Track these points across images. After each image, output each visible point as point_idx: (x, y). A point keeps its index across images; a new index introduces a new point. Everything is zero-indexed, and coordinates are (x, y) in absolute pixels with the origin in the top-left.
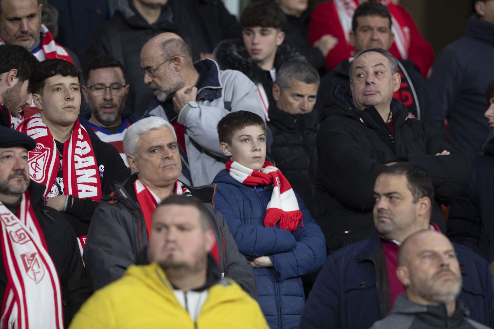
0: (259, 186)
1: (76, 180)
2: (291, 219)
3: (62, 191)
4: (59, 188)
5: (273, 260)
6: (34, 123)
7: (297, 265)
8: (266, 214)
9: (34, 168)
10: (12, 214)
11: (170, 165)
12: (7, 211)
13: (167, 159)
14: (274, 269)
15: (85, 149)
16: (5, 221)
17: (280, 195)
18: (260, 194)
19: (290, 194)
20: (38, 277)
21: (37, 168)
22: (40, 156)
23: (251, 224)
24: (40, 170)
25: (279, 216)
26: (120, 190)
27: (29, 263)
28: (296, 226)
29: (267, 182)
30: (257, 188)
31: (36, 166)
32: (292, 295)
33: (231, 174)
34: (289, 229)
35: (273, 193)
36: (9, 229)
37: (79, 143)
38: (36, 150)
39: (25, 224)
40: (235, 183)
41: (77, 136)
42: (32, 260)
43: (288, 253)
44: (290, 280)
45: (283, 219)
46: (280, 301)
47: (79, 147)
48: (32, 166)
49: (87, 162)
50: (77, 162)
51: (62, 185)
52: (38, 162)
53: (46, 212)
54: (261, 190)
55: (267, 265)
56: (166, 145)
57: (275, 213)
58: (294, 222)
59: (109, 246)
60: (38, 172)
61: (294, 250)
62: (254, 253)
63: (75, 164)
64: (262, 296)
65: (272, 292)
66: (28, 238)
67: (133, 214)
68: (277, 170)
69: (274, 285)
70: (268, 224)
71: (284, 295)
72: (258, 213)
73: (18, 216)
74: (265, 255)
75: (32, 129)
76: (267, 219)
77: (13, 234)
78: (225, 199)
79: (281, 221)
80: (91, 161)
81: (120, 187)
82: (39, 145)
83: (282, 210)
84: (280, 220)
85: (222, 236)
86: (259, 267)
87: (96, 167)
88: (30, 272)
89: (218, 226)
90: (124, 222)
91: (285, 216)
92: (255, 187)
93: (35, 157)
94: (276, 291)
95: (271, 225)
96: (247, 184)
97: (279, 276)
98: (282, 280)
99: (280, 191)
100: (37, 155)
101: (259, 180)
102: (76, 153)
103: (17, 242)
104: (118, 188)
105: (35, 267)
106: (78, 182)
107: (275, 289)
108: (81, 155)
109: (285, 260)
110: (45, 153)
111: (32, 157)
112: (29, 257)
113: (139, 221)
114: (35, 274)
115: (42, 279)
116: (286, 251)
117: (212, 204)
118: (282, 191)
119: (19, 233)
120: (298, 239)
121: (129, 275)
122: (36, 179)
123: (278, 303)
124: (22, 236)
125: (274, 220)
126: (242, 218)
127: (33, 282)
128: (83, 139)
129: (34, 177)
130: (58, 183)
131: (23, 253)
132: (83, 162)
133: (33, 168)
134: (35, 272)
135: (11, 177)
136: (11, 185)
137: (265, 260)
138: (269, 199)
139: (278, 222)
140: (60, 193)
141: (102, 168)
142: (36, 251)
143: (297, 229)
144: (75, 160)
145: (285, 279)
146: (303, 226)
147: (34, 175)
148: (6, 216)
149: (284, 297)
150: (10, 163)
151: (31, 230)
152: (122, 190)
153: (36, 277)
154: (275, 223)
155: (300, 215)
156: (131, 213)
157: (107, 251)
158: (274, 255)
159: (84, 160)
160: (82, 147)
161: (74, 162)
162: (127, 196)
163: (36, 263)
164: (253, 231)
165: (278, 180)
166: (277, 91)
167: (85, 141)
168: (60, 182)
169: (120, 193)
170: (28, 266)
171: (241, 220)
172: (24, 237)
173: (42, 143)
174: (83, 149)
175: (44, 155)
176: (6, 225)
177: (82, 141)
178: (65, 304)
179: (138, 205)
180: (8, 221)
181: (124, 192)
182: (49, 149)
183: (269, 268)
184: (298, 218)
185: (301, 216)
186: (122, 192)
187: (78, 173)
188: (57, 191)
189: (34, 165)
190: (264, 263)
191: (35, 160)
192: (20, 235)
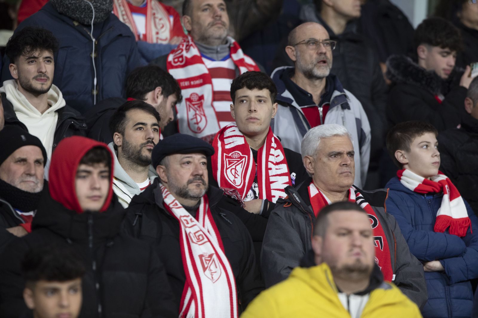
0: (429, 193)
1: (270, 186)
2: (460, 226)
3: (257, 195)
4: (254, 192)
5: (443, 264)
6: (231, 132)
7: (467, 269)
8: (436, 221)
9: (234, 174)
10: (191, 217)
11: (347, 172)
12: (187, 213)
13: (345, 166)
14: (445, 273)
15: (278, 157)
16: (185, 222)
17: (449, 203)
18: (430, 201)
19: (459, 201)
20: (215, 276)
21: (236, 174)
22: (238, 163)
23: (422, 229)
24: (239, 176)
25: (449, 223)
26: (294, 194)
27: (206, 263)
28: (465, 232)
29: (437, 191)
30: (427, 196)
31: (235, 173)
32: (462, 299)
33: (402, 182)
34: (458, 235)
35: (443, 201)
36: (188, 230)
37: (272, 151)
38: (235, 158)
39: (204, 226)
40: (407, 191)
41: (271, 144)
42: (209, 261)
43: (458, 258)
44: (461, 284)
45: (453, 225)
46: (450, 304)
47: (273, 155)
48: (232, 172)
49: (280, 169)
50: (271, 169)
51: (257, 190)
52: (237, 169)
53: (224, 215)
54: (431, 197)
55: (438, 270)
56: (345, 153)
57: (445, 219)
58: (463, 229)
59: (281, 248)
60: (237, 178)
61: (464, 255)
62: (426, 258)
63: (269, 171)
64: (433, 299)
65: (442, 295)
66: (206, 240)
67: (306, 218)
68: (447, 179)
69: (445, 289)
70: (438, 231)
71: (454, 298)
72: (429, 219)
73: (197, 218)
74: (436, 260)
75: (229, 138)
76: (438, 226)
77: (192, 235)
78: (397, 205)
79: (451, 228)
80: (284, 168)
81: (294, 191)
82: (237, 153)
83: (451, 217)
84: (449, 227)
85: (394, 239)
86: (429, 271)
87: (288, 174)
88: (207, 271)
89: (390, 229)
90: (298, 226)
91: (454, 223)
92: (425, 195)
93: (233, 163)
94: (447, 294)
95: (441, 231)
96: (418, 191)
97: (449, 280)
98: (452, 284)
99: (449, 199)
100: (236, 162)
101: (429, 188)
102: (270, 160)
103: (196, 243)
104: (291, 192)
105: (213, 267)
106: (271, 188)
107: (445, 292)
108: (275, 163)
109: (455, 265)
110: (243, 161)
111: (231, 164)
112: (206, 258)
113: (312, 224)
114: (212, 274)
115: (218, 279)
116: (457, 256)
117: (384, 208)
118: (451, 198)
119: (197, 234)
120: (467, 244)
121: (293, 276)
122: (236, 184)
123: (449, 306)
124: (201, 238)
125: (444, 226)
126: (414, 224)
127: (210, 281)
128: (276, 147)
129: (234, 182)
130: (253, 188)
131: (201, 253)
132: (276, 169)
133: (232, 174)
134: (212, 272)
135: (190, 182)
136: (190, 189)
137: (436, 265)
138: (439, 206)
139: (448, 229)
140: (256, 197)
141: (293, 176)
142: (213, 252)
143: (466, 235)
144: (269, 167)
145: (456, 283)
146: (472, 232)
147: (234, 180)
148: (185, 218)
149: (454, 301)
150: (189, 169)
151: (208, 232)
152: (295, 194)
153: (213, 276)
154: (444, 230)
155: (468, 222)
156: (304, 217)
157: (280, 254)
158: (445, 260)
159: (277, 167)
160: (276, 155)
161: (267, 169)
162: (300, 200)
163: (213, 263)
164: (424, 236)
165: (448, 188)
166: (469, 104)
167: (278, 149)
168: (255, 187)
169: (293, 197)
170: (206, 266)
171: (413, 226)
172: (203, 238)
173: (240, 151)
174: (277, 157)
175: (242, 162)
176: (186, 227)
177: (276, 149)
178: (240, 303)
179: (311, 209)
180: (188, 223)
181: (297, 196)
182: (247, 156)
183: (440, 272)
184: (466, 225)
185: (470, 223)
186: (295, 196)
187: (272, 179)
188: (253, 195)
189: (233, 171)
190: (435, 267)
191: (234, 167)
192: (199, 236)
